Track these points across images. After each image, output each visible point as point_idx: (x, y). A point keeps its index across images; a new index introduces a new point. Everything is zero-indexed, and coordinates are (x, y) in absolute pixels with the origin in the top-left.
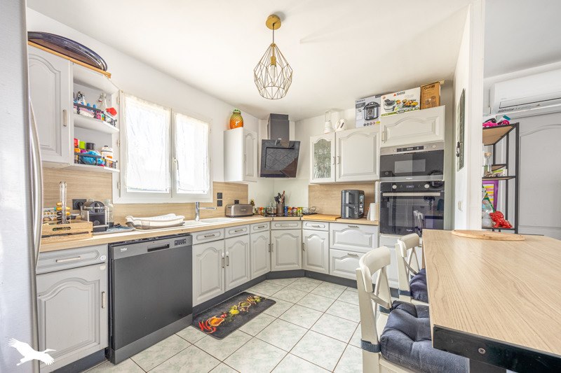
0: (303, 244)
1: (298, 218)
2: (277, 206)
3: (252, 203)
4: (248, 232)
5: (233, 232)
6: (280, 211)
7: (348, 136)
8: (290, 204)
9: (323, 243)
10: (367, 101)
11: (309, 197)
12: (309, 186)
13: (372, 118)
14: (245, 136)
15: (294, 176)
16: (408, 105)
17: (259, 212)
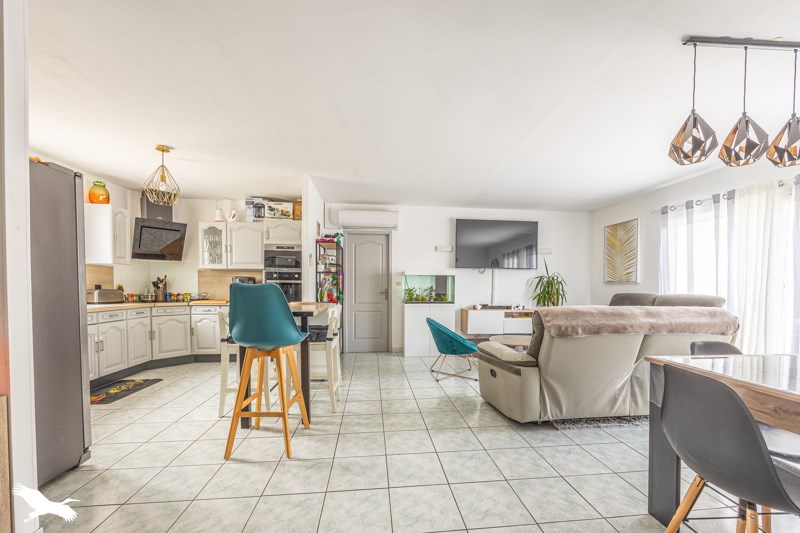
0: (192, 329)
1: (186, 304)
2: (155, 292)
3: (120, 288)
4: (124, 318)
5: (107, 316)
6: (161, 298)
7: (240, 228)
8: (173, 290)
9: (214, 326)
10: (256, 201)
11: (199, 283)
12: (199, 271)
13: (260, 217)
14: (115, 215)
15: (180, 259)
16: (284, 214)
17: (130, 299)
